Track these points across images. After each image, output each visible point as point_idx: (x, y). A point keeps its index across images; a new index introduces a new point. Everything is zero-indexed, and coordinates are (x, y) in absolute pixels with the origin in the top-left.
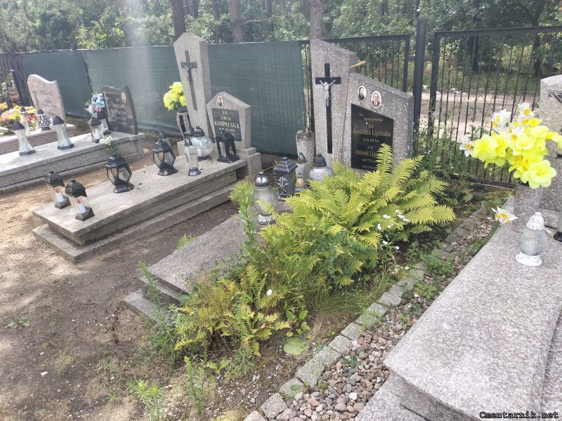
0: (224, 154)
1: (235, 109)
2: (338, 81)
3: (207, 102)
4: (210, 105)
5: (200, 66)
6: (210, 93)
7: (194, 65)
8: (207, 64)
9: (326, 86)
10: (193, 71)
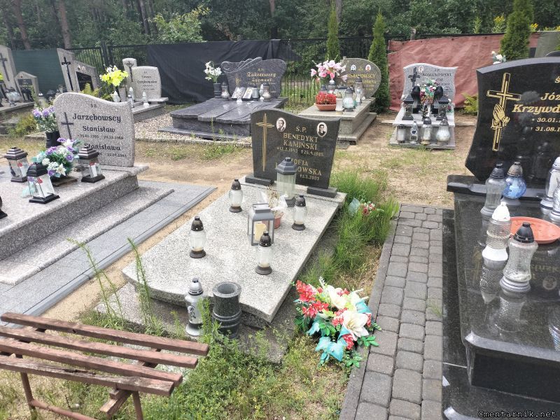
0: (27, 99)
1: (29, 78)
2: (70, 63)
3: (14, 76)
4: (17, 78)
5: (9, 60)
6: (15, 72)
7: (6, 60)
8: (12, 59)
9: (66, 65)
10: (5, 62)
